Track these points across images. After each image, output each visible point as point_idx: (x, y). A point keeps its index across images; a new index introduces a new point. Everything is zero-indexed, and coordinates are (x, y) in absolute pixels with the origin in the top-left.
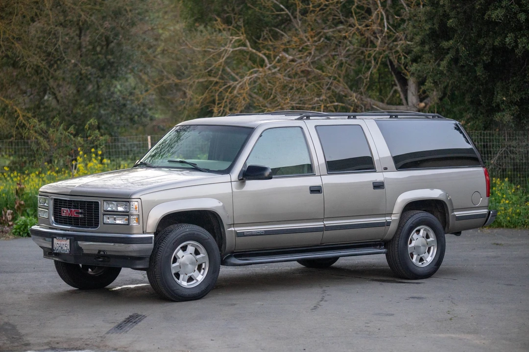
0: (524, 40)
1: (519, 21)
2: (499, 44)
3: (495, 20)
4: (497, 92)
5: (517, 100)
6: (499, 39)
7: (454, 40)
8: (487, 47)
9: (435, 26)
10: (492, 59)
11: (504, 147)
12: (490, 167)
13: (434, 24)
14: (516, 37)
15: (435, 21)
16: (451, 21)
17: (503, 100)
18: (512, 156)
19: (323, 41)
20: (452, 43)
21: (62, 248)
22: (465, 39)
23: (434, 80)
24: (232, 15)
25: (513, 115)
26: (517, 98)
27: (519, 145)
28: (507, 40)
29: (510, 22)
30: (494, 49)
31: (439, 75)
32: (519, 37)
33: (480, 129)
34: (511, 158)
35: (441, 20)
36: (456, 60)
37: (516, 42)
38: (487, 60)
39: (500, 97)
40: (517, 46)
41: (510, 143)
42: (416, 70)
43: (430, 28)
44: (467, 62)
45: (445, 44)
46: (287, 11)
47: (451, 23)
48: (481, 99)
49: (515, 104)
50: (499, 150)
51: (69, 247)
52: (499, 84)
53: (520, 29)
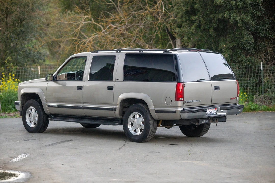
0: (234, 15)
1: (231, 5)
2: (221, 17)
3: (219, 4)
4: (221, 43)
6: (221, 14)
7: (198, 16)
8: (215, 19)
9: (188, 8)
10: (218, 25)
13: (187, 7)
14: (230, 14)
15: (188, 5)
16: (196, 5)
17: (224, 47)
19: (132, 18)
20: (197, 17)
22: (204, 15)
23: (188, 37)
24: (85, 5)
25: (229, 54)
26: (231, 45)
28: (225, 15)
29: (227, 5)
30: (219, 20)
31: (190, 34)
32: (232, 13)
35: (192, 5)
36: (199, 26)
37: (230, 16)
38: (215, 26)
40: (230, 18)
42: (179, 31)
43: (185, 9)
44: (205, 27)
45: (193, 18)
46: (113, 3)
47: (196, 6)
48: (213, 46)
49: (230, 48)
52: (222, 38)
53: (232, 9)
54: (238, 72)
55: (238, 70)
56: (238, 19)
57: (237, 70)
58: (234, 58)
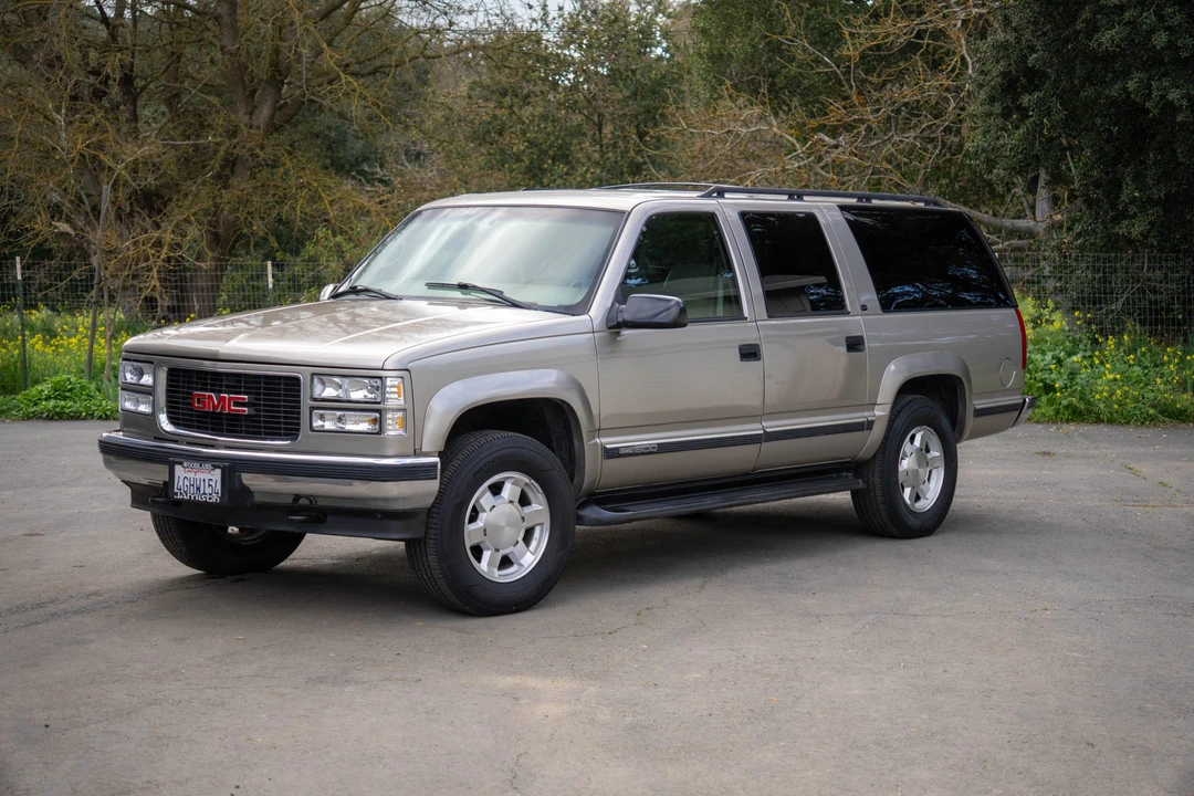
0: (1165, 82)
1: (1155, 47)
2: (1119, 93)
3: (1108, 48)
5: (1160, 197)
6: (1119, 84)
11: (1138, 281)
12: (1110, 317)
14: (1149, 80)
17: (1135, 197)
18: (1152, 297)
21: (198, 489)
25: (1151, 222)
26: (1159, 192)
27: (1166, 277)
28: (1131, 84)
29: (1138, 50)
30: (1114, 103)
32: (1156, 77)
33: (1096, 251)
34: (1150, 302)
37: (1149, 87)
39: (1129, 192)
40: (1149, 95)
41: (1150, 274)
43: (1002, 73)
46: (836, 68)
47: (1034, 59)
49: (1157, 203)
50: (1127, 288)
51: (219, 487)
53: (1162, 63)
54: (1189, 283)
55: (1189, 278)
56: (1174, 95)
57: (1183, 277)
58: (1175, 237)
